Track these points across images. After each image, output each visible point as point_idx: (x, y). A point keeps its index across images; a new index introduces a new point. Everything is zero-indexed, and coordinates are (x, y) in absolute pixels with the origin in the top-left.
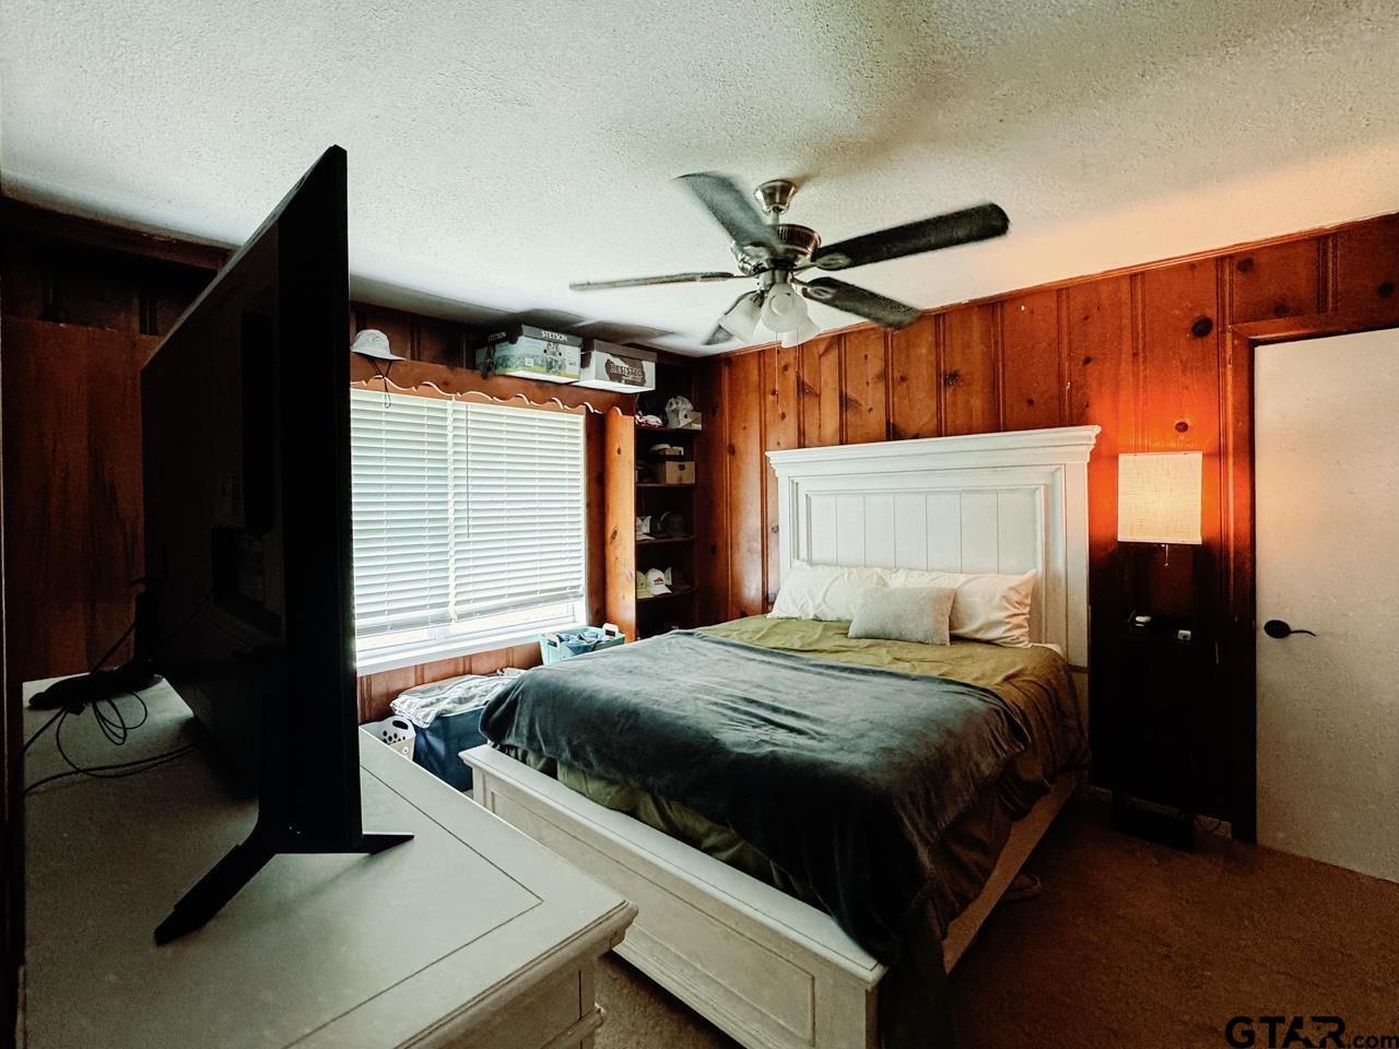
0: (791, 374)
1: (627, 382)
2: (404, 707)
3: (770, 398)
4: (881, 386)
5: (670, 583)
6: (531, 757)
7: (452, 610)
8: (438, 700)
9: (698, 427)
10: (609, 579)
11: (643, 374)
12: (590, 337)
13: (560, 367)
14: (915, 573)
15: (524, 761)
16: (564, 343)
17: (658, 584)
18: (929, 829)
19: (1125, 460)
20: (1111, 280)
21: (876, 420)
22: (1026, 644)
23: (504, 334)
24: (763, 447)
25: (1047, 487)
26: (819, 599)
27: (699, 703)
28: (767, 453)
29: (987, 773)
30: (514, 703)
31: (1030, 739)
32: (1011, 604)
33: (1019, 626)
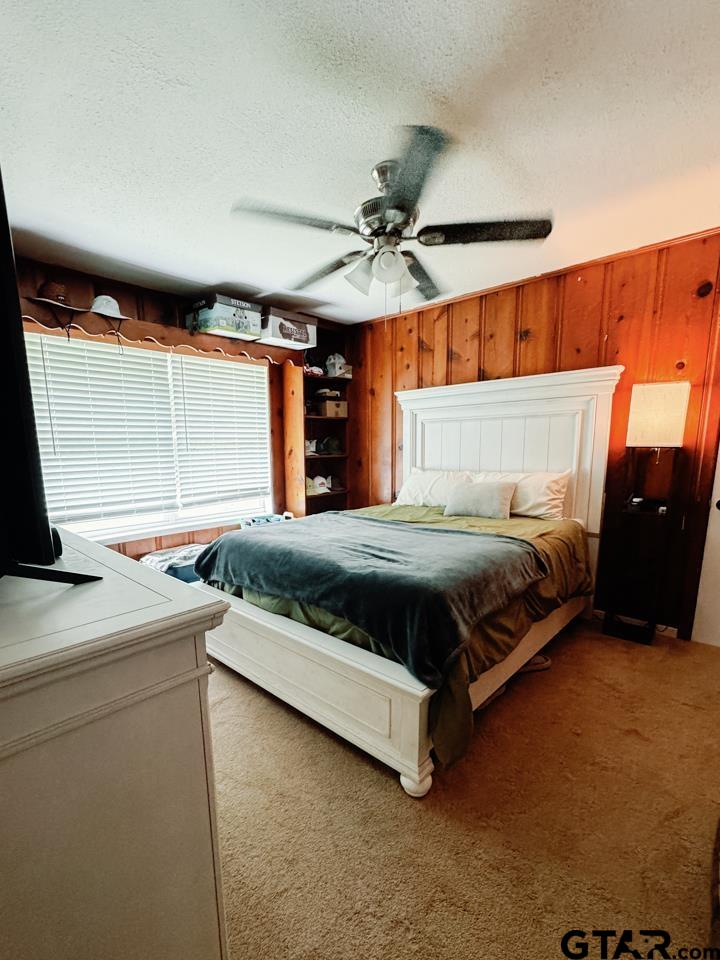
0: (414, 335)
1: (296, 340)
2: (148, 562)
3: (399, 354)
4: (476, 342)
5: (330, 486)
6: (227, 587)
7: (179, 501)
8: (170, 558)
9: (349, 376)
10: (288, 483)
11: (308, 334)
12: (268, 305)
13: (246, 327)
14: (491, 474)
15: (223, 589)
16: (248, 309)
17: (321, 486)
18: (470, 617)
19: (637, 389)
20: (644, 254)
21: (472, 368)
22: (559, 518)
23: (204, 302)
24: (394, 389)
25: (583, 411)
26: (427, 492)
27: (333, 548)
28: (396, 393)
29: (516, 588)
30: (215, 553)
31: (549, 571)
32: (552, 491)
33: (556, 507)
